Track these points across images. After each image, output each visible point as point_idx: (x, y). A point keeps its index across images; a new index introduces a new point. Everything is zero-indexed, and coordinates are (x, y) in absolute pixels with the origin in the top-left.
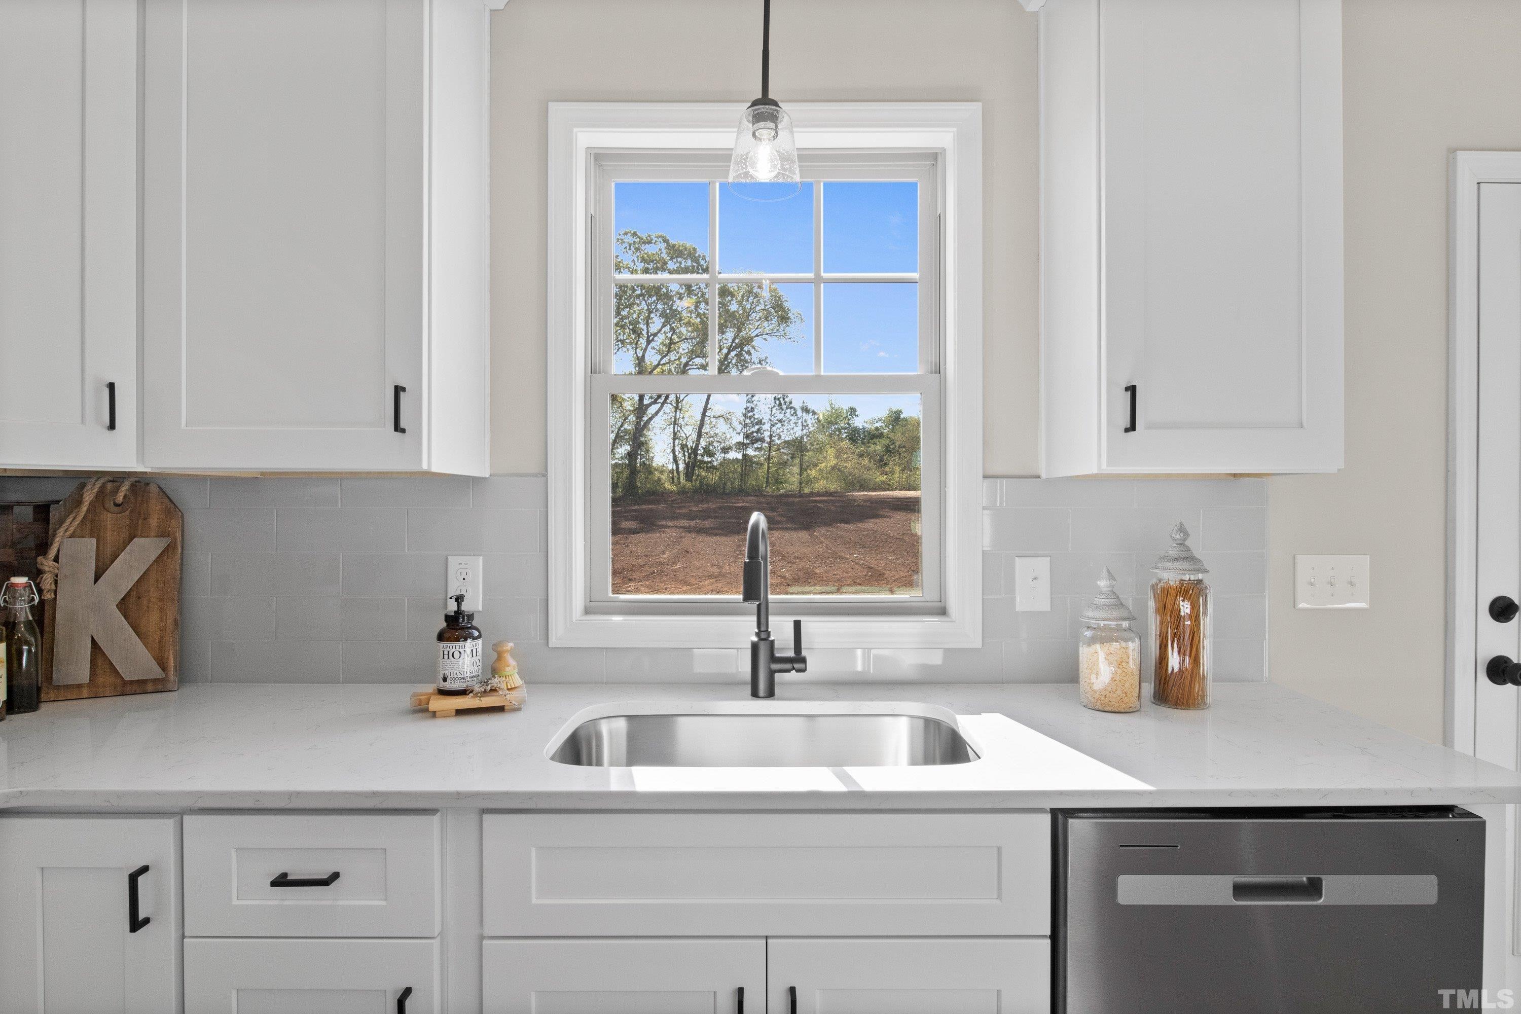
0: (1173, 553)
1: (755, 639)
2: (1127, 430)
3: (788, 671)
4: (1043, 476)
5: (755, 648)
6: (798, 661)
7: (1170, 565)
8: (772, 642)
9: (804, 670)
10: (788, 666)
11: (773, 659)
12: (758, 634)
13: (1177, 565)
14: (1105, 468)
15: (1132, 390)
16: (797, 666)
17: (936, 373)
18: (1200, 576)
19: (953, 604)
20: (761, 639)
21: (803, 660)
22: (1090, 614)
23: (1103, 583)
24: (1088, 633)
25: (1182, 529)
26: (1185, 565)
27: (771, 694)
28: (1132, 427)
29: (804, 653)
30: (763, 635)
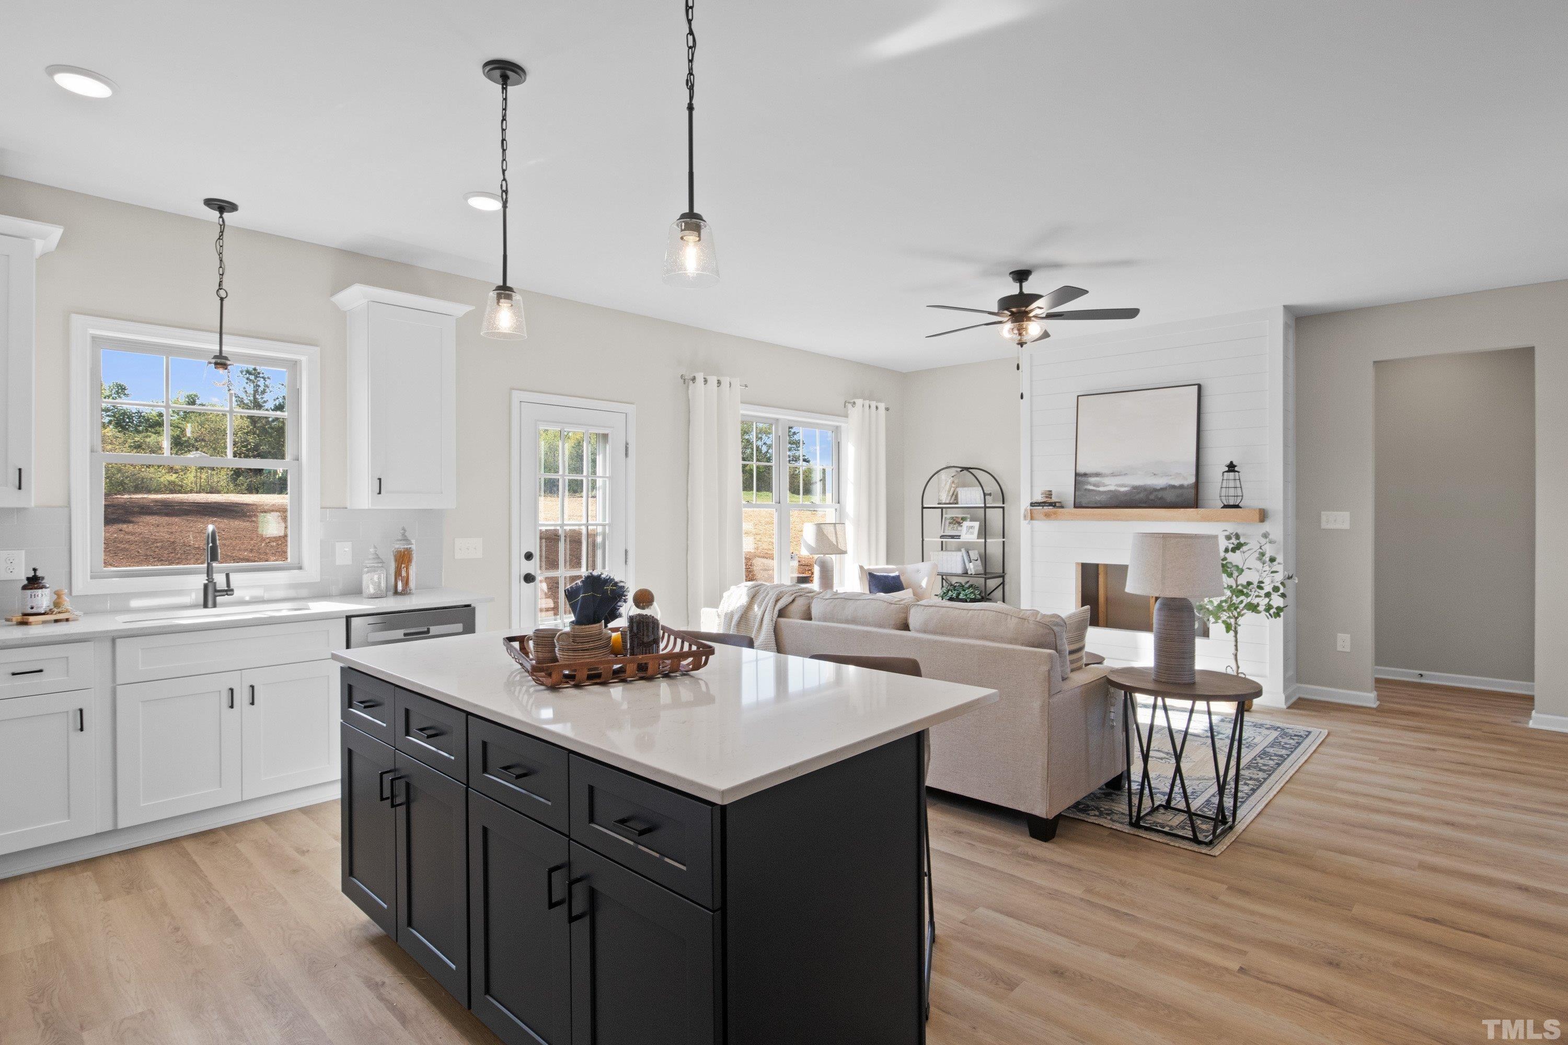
0: (400, 538)
1: (207, 582)
2: (378, 494)
3: (223, 595)
4: (348, 508)
5: (206, 586)
6: (229, 591)
7: (398, 542)
8: (215, 583)
9: (232, 595)
10: (225, 593)
11: (216, 591)
12: (207, 580)
13: (401, 542)
14: (370, 507)
15: (380, 479)
16: (229, 593)
17: (296, 460)
18: (410, 546)
19: (306, 563)
20: (209, 582)
21: (232, 590)
22: (367, 562)
23: (372, 550)
24: (366, 570)
25: (404, 529)
26: (404, 542)
27: (215, 606)
28: (380, 493)
29: (232, 586)
30: (211, 580)
